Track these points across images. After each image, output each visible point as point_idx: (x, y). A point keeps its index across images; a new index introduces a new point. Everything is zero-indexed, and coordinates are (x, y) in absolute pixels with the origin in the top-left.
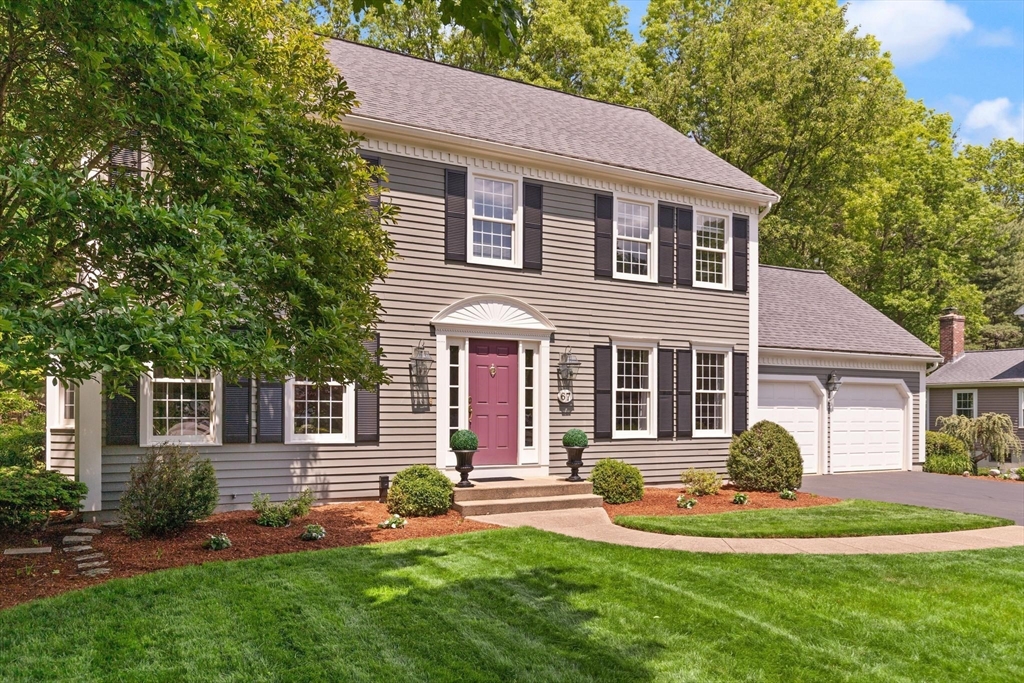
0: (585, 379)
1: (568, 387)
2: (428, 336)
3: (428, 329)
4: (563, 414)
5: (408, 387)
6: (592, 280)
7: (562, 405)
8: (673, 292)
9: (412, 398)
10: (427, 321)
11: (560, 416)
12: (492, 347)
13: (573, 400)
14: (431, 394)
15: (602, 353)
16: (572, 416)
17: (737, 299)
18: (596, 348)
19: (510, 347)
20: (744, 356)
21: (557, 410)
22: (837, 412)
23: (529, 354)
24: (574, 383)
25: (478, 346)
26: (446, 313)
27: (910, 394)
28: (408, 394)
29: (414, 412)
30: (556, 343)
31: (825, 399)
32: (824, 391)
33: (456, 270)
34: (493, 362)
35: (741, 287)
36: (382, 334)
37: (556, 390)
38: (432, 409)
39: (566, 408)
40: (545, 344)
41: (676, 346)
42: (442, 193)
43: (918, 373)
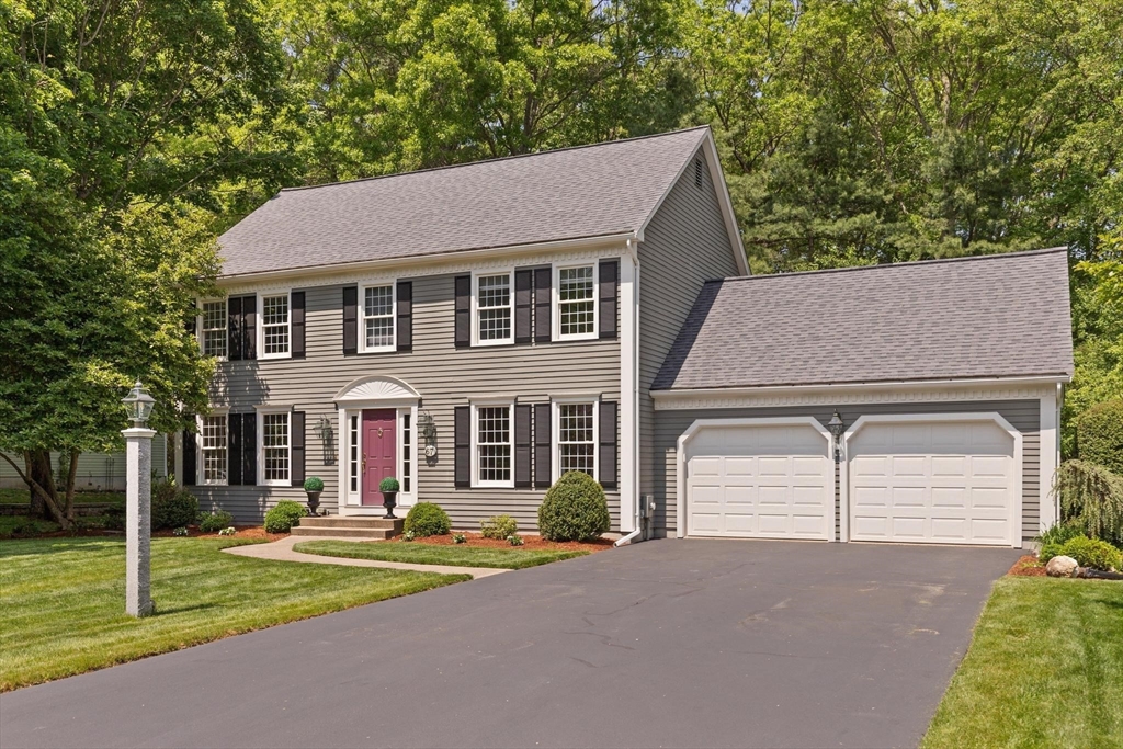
0: (446, 436)
1: (433, 443)
2: (334, 411)
3: (334, 405)
4: (430, 466)
5: (322, 447)
6: (454, 351)
7: (428, 459)
8: (533, 350)
9: (324, 455)
10: (333, 400)
11: (427, 468)
12: (380, 414)
13: (436, 454)
14: (336, 452)
15: (462, 414)
16: (437, 468)
17: (607, 345)
18: (456, 408)
19: (389, 414)
20: (615, 405)
21: (425, 462)
22: (861, 463)
23: (407, 418)
24: (439, 440)
25: (370, 415)
26: (344, 393)
27: (1017, 435)
28: (322, 452)
29: (326, 465)
30: (424, 408)
31: (831, 444)
32: (828, 435)
33: (351, 360)
34: (380, 425)
35: (610, 334)
36: (307, 412)
37: (423, 446)
38: (336, 463)
39: (432, 460)
40: (415, 409)
41: (532, 400)
42: (342, 306)
43: (1038, 401)
